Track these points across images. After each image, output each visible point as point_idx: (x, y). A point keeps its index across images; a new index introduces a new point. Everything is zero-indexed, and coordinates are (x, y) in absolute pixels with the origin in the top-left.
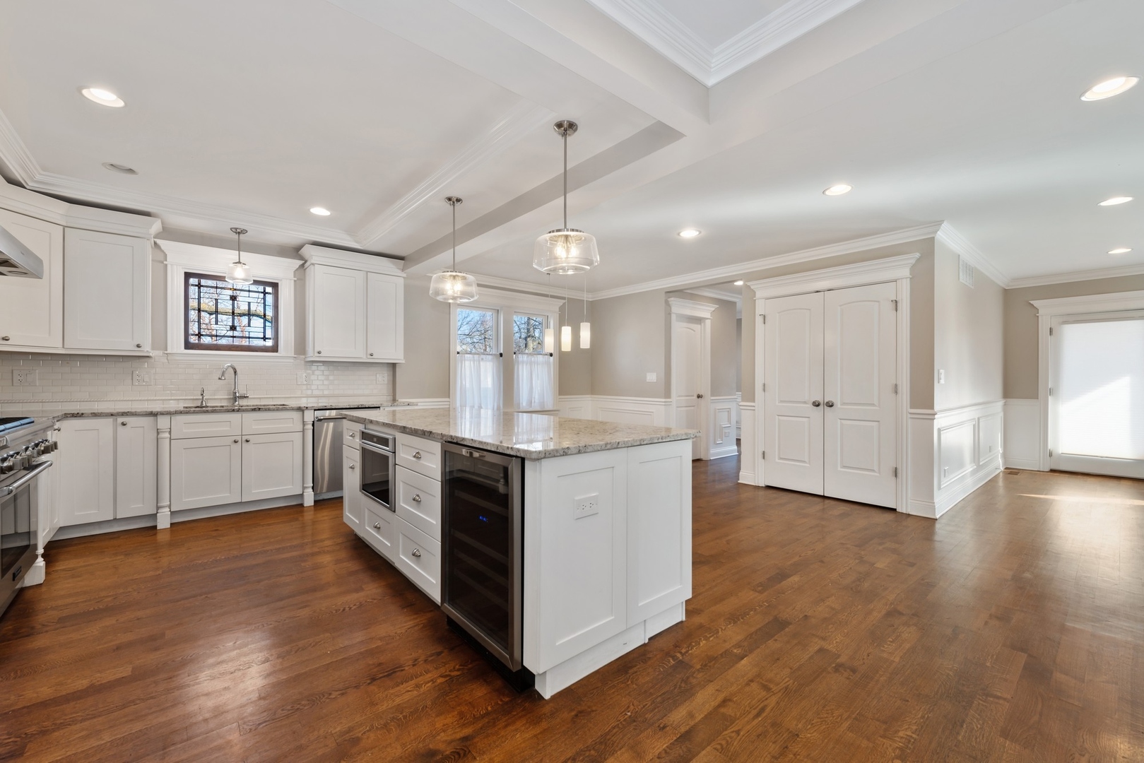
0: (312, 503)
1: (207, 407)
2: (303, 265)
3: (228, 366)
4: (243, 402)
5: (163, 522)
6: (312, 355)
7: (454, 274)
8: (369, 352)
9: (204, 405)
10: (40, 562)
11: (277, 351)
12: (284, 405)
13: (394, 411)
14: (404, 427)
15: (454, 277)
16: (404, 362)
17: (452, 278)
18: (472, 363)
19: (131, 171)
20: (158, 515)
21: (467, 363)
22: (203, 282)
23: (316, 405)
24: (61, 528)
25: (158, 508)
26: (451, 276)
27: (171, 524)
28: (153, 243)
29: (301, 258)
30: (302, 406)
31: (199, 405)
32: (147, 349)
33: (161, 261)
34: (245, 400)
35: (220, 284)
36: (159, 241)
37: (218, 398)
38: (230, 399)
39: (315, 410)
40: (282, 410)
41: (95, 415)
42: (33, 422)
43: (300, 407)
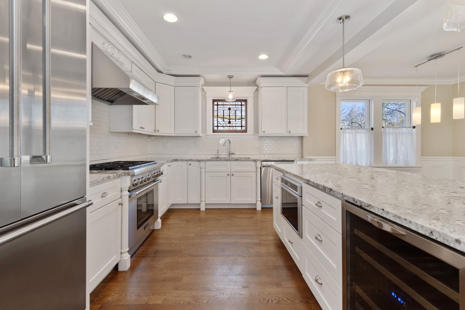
0: (260, 209)
1: (219, 158)
2: (257, 89)
3: (227, 140)
4: (233, 156)
5: (203, 208)
6: (261, 134)
7: (344, 70)
8: (289, 130)
9: (219, 157)
10: (159, 220)
11: (247, 132)
12: (249, 158)
13: (302, 165)
14: (308, 180)
15: (344, 72)
16: (307, 135)
17: (342, 73)
18: (351, 135)
19: (190, 57)
20: (201, 204)
21: (347, 135)
22: (219, 103)
23: (262, 159)
24: (172, 204)
25: (201, 201)
26: (341, 72)
27: (206, 209)
28: (202, 89)
29: (256, 85)
30: (256, 159)
31: (217, 157)
32: (200, 133)
33: (204, 97)
34: (234, 155)
35: (225, 103)
36: (203, 87)
37: (224, 154)
38: (228, 154)
39: (261, 161)
40: (249, 160)
41: (182, 160)
42: (156, 163)
43: (255, 160)
